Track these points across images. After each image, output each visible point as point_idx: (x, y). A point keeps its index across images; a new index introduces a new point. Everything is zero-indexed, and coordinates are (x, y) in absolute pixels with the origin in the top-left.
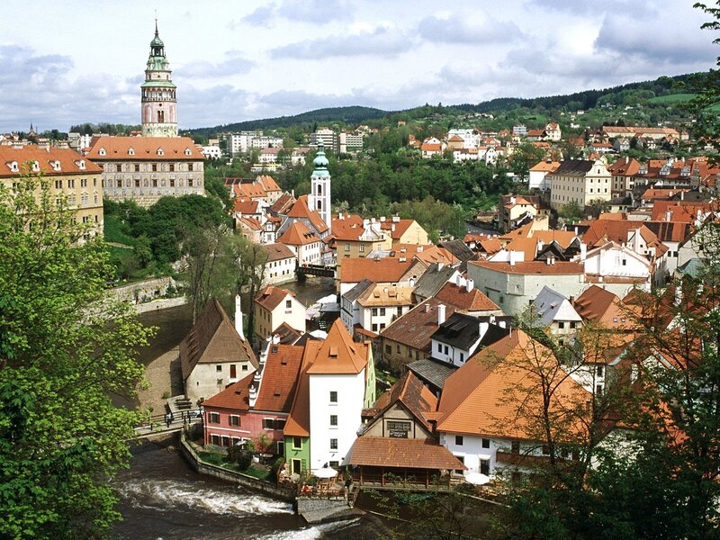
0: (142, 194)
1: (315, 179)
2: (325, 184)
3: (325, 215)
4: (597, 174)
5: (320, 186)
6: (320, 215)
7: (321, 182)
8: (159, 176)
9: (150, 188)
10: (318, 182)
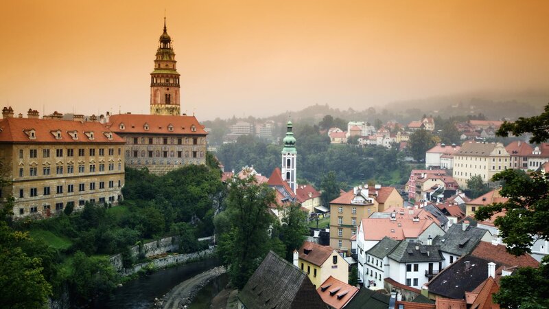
0: (154, 163)
1: (285, 155)
2: (293, 158)
3: (293, 185)
4: (498, 154)
5: (289, 160)
6: (289, 184)
7: (290, 157)
8: (169, 148)
9: (161, 158)
10: (287, 157)
